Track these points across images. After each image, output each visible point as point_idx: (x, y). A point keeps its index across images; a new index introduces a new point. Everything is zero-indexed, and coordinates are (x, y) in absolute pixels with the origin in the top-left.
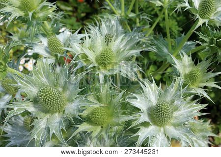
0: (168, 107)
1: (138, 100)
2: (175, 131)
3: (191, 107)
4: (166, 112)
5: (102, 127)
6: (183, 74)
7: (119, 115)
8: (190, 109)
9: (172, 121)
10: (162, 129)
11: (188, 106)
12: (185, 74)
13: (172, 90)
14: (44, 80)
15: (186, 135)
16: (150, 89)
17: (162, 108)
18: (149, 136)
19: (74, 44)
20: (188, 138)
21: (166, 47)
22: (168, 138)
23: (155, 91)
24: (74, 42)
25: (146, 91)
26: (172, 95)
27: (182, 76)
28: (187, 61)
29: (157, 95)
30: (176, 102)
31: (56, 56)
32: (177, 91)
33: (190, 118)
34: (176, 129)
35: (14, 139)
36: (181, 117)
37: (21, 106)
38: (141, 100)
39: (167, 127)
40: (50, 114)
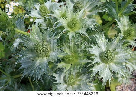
0: (111, 54)
1: (94, 49)
2: (116, 67)
3: (126, 52)
4: (110, 57)
5: (72, 64)
6: (123, 31)
7: (82, 59)
8: (126, 54)
9: (114, 61)
10: (108, 65)
11: (125, 52)
12: (125, 31)
13: (115, 42)
14: (37, 38)
15: (122, 70)
16: (101, 41)
17: (107, 55)
18: (99, 71)
19: (55, 10)
20: (123, 72)
21: (115, 8)
22: (111, 71)
23: (104, 42)
24: (55, 9)
25: (99, 43)
26: (115, 45)
27: (122, 32)
28: (126, 22)
29: (106, 45)
30: (117, 49)
31: (45, 17)
32: (118, 43)
33: (125, 60)
34: (116, 65)
35: (24, 64)
36: (120, 58)
37: (24, 54)
38: (95, 48)
39: (111, 64)
40: (41, 58)
